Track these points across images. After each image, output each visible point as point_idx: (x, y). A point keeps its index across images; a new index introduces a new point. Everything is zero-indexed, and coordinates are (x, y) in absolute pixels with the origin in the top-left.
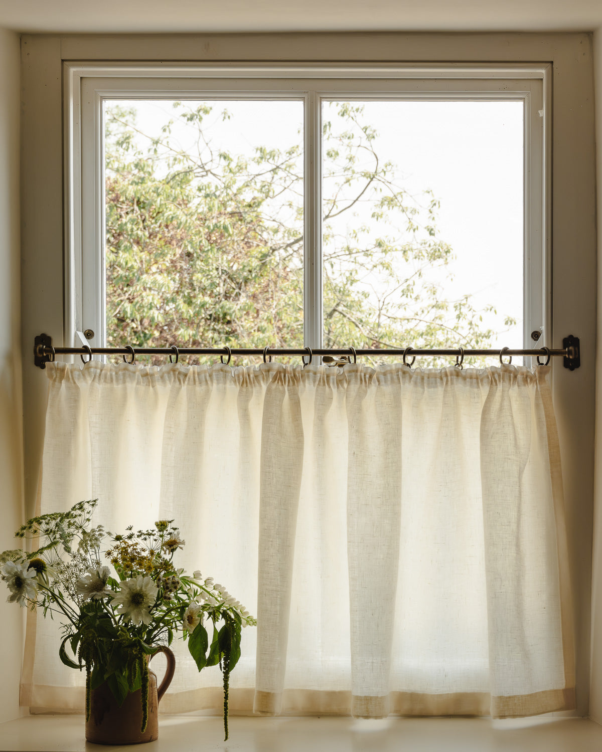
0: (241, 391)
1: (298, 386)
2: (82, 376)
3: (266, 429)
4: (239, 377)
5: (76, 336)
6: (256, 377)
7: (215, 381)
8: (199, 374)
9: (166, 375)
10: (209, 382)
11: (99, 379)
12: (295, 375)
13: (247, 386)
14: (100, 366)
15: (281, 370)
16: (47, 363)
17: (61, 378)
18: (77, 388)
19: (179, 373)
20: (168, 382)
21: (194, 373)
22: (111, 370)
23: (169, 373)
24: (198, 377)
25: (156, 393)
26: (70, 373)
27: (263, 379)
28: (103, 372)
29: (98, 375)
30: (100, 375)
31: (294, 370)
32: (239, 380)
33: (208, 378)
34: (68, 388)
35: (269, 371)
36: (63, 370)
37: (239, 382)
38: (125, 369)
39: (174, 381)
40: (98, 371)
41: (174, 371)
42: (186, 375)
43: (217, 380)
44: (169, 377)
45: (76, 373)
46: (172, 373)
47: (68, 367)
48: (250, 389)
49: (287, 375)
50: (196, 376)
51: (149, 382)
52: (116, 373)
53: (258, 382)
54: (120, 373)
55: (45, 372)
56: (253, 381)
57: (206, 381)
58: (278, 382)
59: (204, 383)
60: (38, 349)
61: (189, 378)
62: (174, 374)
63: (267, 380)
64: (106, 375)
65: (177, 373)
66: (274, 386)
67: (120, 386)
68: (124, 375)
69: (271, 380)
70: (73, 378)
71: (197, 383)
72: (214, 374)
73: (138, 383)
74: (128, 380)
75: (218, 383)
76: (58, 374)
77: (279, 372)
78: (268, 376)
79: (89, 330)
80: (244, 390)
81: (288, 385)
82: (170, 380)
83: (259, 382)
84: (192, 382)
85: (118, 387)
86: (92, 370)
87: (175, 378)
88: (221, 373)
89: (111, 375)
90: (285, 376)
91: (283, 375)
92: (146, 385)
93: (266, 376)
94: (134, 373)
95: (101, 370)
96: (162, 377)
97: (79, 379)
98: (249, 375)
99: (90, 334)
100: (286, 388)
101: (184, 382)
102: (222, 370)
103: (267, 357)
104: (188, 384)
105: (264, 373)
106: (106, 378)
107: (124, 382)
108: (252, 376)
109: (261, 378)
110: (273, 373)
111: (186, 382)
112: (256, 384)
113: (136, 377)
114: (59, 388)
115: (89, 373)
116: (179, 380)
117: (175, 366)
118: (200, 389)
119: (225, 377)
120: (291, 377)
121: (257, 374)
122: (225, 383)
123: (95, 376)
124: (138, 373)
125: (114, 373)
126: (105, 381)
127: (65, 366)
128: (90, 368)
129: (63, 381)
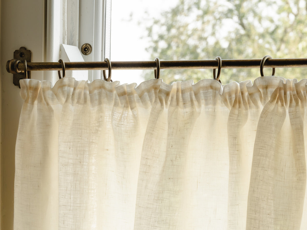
0: (231, 114)
1: (303, 107)
2: (55, 97)
3: (256, 164)
4: (230, 96)
5: (61, 49)
6: (251, 95)
7: (203, 102)
8: (183, 92)
9: (146, 94)
10: (195, 103)
11: (73, 100)
12: (298, 93)
13: (240, 107)
14: (73, 84)
15: (282, 86)
16: (21, 81)
17: (34, 98)
18: (51, 110)
19: (160, 91)
20: (149, 103)
21: (178, 91)
22: (85, 88)
23: (149, 91)
24: (182, 96)
25: (135, 117)
26: (42, 91)
27: (261, 97)
28: (77, 91)
29: (71, 94)
30: (73, 94)
31: (297, 85)
32: (230, 99)
33: (194, 97)
34: (40, 110)
35: (266, 87)
36: (36, 89)
37: (231, 102)
38: (102, 87)
39: (155, 101)
40: (72, 89)
41: (156, 88)
42: (167, 94)
43: (206, 100)
44: (150, 97)
45: (49, 93)
46: (153, 91)
47: (41, 86)
48: (244, 111)
49: (288, 93)
50: (180, 94)
51: (127, 103)
52: (90, 92)
53: (253, 103)
54: (96, 92)
56: (248, 100)
57: (192, 101)
58: (277, 102)
59: (189, 104)
60: (10, 64)
61: (172, 98)
62: (155, 93)
63: (265, 100)
64: (80, 94)
65: (158, 91)
66: (272, 107)
67: (96, 108)
68: (100, 94)
69: (269, 99)
70: (45, 99)
71: (181, 103)
72: (201, 92)
73: (116, 104)
74: (105, 100)
75: (207, 104)
76: (30, 94)
77: (279, 89)
78: (266, 94)
79: (86, 44)
80: (236, 112)
81: (290, 106)
82: (151, 100)
83: (255, 102)
84: (174, 103)
85: (93, 110)
86: (66, 88)
87: (156, 98)
88: (211, 90)
89: (85, 94)
90: (285, 94)
91: (283, 92)
92: (124, 107)
93: (264, 94)
94: (111, 91)
95: (75, 89)
96: (141, 97)
97: (53, 100)
98: (242, 93)
99: (87, 49)
100: (287, 111)
101: (166, 103)
102: (211, 87)
103: (265, 69)
104: (171, 104)
105: (261, 90)
106: (79, 98)
107: (100, 103)
108: (246, 94)
109: (257, 96)
110: (271, 90)
111: (169, 103)
112: (252, 104)
113: (114, 97)
114: (31, 111)
115: (63, 93)
116: (161, 100)
117: (157, 82)
118: (183, 111)
119: (215, 96)
120: (294, 95)
121: (252, 91)
122: (215, 104)
123: (68, 96)
124: (115, 92)
125: (88, 92)
126: (78, 102)
127: (38, 84)
128: (64, 86)
129: (36, 102)
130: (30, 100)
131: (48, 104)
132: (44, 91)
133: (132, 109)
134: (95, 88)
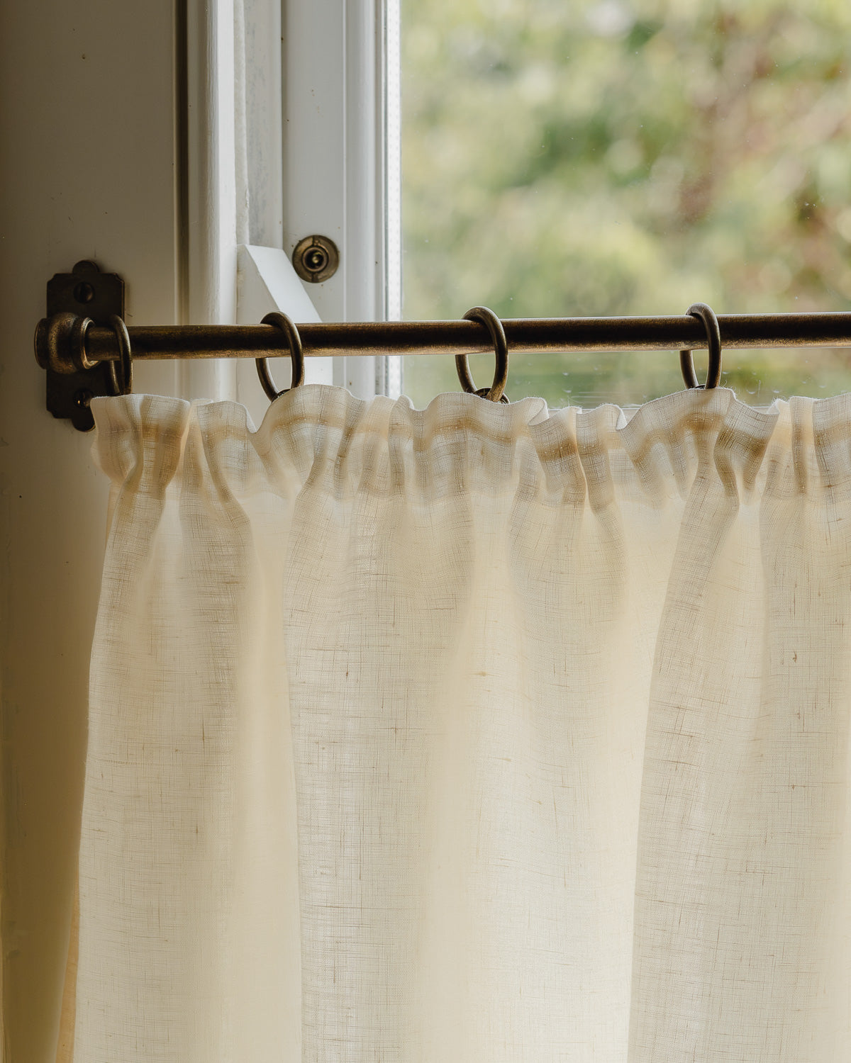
2: (257, 463)
5: (243, 265)
8: (821, 440)
9: (660, 450)
11: (340, 476)
14: (342, 413)
16: (98, 404)
17: (163, 474)
18: (237, 519)
19: (726, 438)
20: (670, 482)
21: (798, 436)
22: (393, 429)
23: (673, 438)
24: (821, 456)
25: (611, 539)
26: (202, 446)
28: (359, 439)
29: (332, 453)
30: (342, 455)
36: (169, 434)
38: (465, 423)
39: (702, 477)
40: (336, 435)
41: (700, 426)
42: (756, 448)
44: (675, 460)
45: (231, 449)
46: (689, 437)
47: (193, 418)
50: (810, 448)
51: (577, 485)
52: (420, 446)
54: (441, 442)
55: (92, 445)
59: (845, 485)
60: (54, 335)
61: (774, 463)
62: (701, 445)
64: (370, 454)
65: (714, 436)
67: (441, 507)
68: (458, 452)
70: (216, 474)
71: (815, 485)
73: (526, 491)
74: (476, 474)
76: (148, 457)
79: (314, 238)
82: (680, 474)
84: (786, 482)
86: (307, 430)
87: (704, 463)
89: (395, 453)
92: (566, 500)
94: (506, 440)
95: (349, 433)
96: (641, 460)
97: (244, 475)
99: (320, 258)
101: (749, 482)
104: (770, 488)
106: (369, 468)
107: (459, 487)
111: (760, 483)
113: (517, 462)
114: (152, 524)
115: (294, 448)
116: (726, 473)
117: (705, 402)
118: (827, 516)
123: (319, 460)
124: (522, 443)
125: (408, 446)
126: (366, 485)
127: (178, 414)
128: (299, 419)
129: (173, 489)
130: (145, 480)
131: (225, 495)
132: (210, 444)
133: (598, 508)
134: (436, 430)
